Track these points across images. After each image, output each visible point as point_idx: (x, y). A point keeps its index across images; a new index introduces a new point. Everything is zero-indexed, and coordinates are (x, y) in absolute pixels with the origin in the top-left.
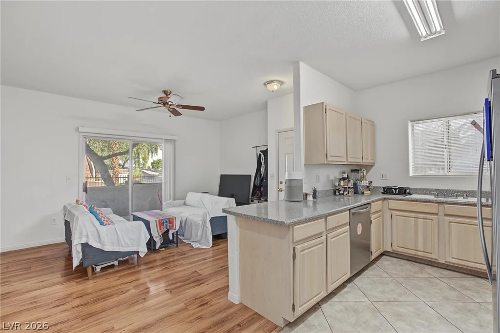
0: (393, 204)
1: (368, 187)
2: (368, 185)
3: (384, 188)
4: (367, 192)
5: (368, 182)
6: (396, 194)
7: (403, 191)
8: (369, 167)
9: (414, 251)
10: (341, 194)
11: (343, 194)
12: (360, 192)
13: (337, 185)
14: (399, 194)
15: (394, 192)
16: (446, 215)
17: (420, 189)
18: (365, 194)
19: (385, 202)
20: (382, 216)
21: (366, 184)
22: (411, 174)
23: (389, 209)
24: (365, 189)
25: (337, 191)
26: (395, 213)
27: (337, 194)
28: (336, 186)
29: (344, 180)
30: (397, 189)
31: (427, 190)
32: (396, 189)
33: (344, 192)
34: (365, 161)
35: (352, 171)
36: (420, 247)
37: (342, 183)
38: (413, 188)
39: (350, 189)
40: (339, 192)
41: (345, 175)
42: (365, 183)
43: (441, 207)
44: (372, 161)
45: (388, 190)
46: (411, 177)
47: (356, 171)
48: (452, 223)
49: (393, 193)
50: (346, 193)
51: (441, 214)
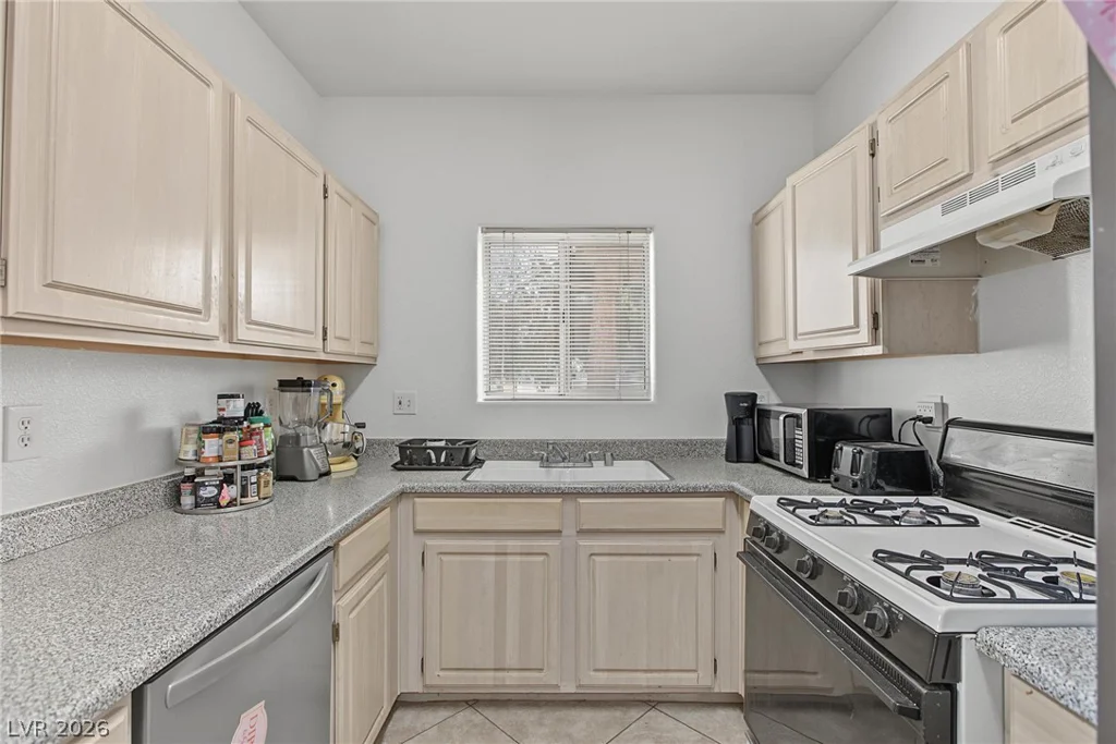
0: (429, 513)
1: (347, 445)
2: (348, 438)
3: (403, 447)
4: (343, 468)
5: (347, 428)
6: (438, 467)
7: (461, 456)
8: (353, 370)
9: (491, 674)
10: (208, 500)
11: (215, 502)
12: (311, 472)
13: (190, 456)
14: (447, 466)
15: (434, 461)
16: (581, 532)
17: (503, 442)
18: (333, 476)
19: (404, 507)
20: (391, 572)
21: (341, 437)
22: (481, 397)
23: (418, 532)
24: (337, 454)
25: (187, 488)
26: (434, 543)
27: (187, 501)
28: (179, 462)
29: (220, 432)
30: (442, 449)
31: (520, 444)
32: (438, 450)
33: (220, 487)
34: (337, 349)
35: (284, 385)
36: (511, 660)
37: (212, 446)
38: (486, 441)
39: (252, 476)
40: (194, 492)
41: (237, 408)
42: (335, 432)
43: (570, 506)
44: (367, 350)
45: (413, 456)
46: (480, 404)
47: (302, 384)
48: (597, 559)
49: (429, 466)
50: (231, 492)
51: (569, 531)
